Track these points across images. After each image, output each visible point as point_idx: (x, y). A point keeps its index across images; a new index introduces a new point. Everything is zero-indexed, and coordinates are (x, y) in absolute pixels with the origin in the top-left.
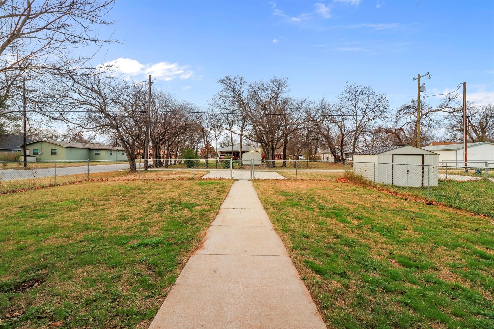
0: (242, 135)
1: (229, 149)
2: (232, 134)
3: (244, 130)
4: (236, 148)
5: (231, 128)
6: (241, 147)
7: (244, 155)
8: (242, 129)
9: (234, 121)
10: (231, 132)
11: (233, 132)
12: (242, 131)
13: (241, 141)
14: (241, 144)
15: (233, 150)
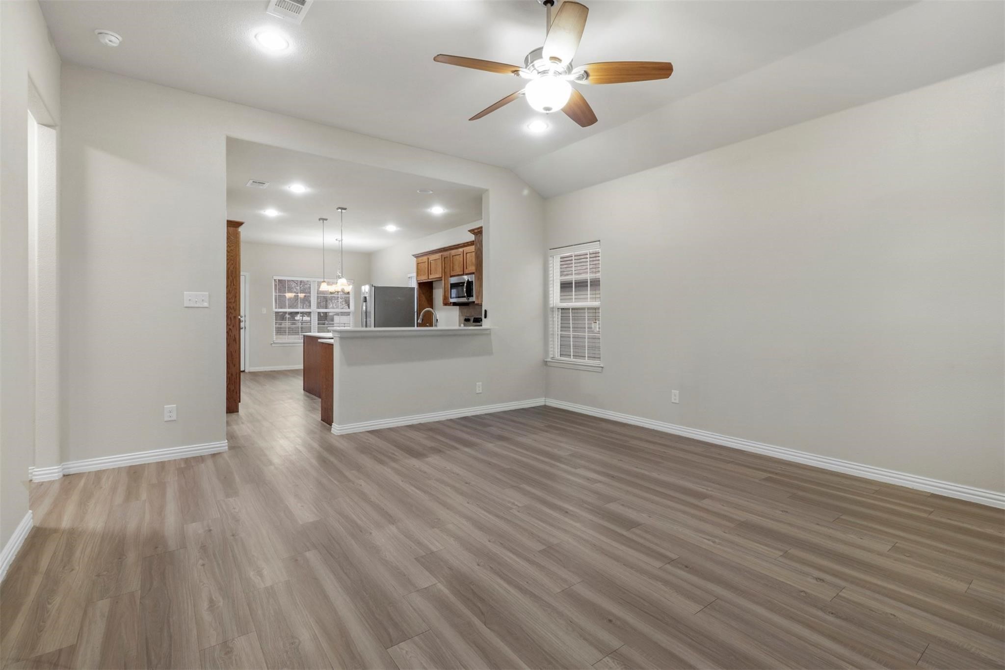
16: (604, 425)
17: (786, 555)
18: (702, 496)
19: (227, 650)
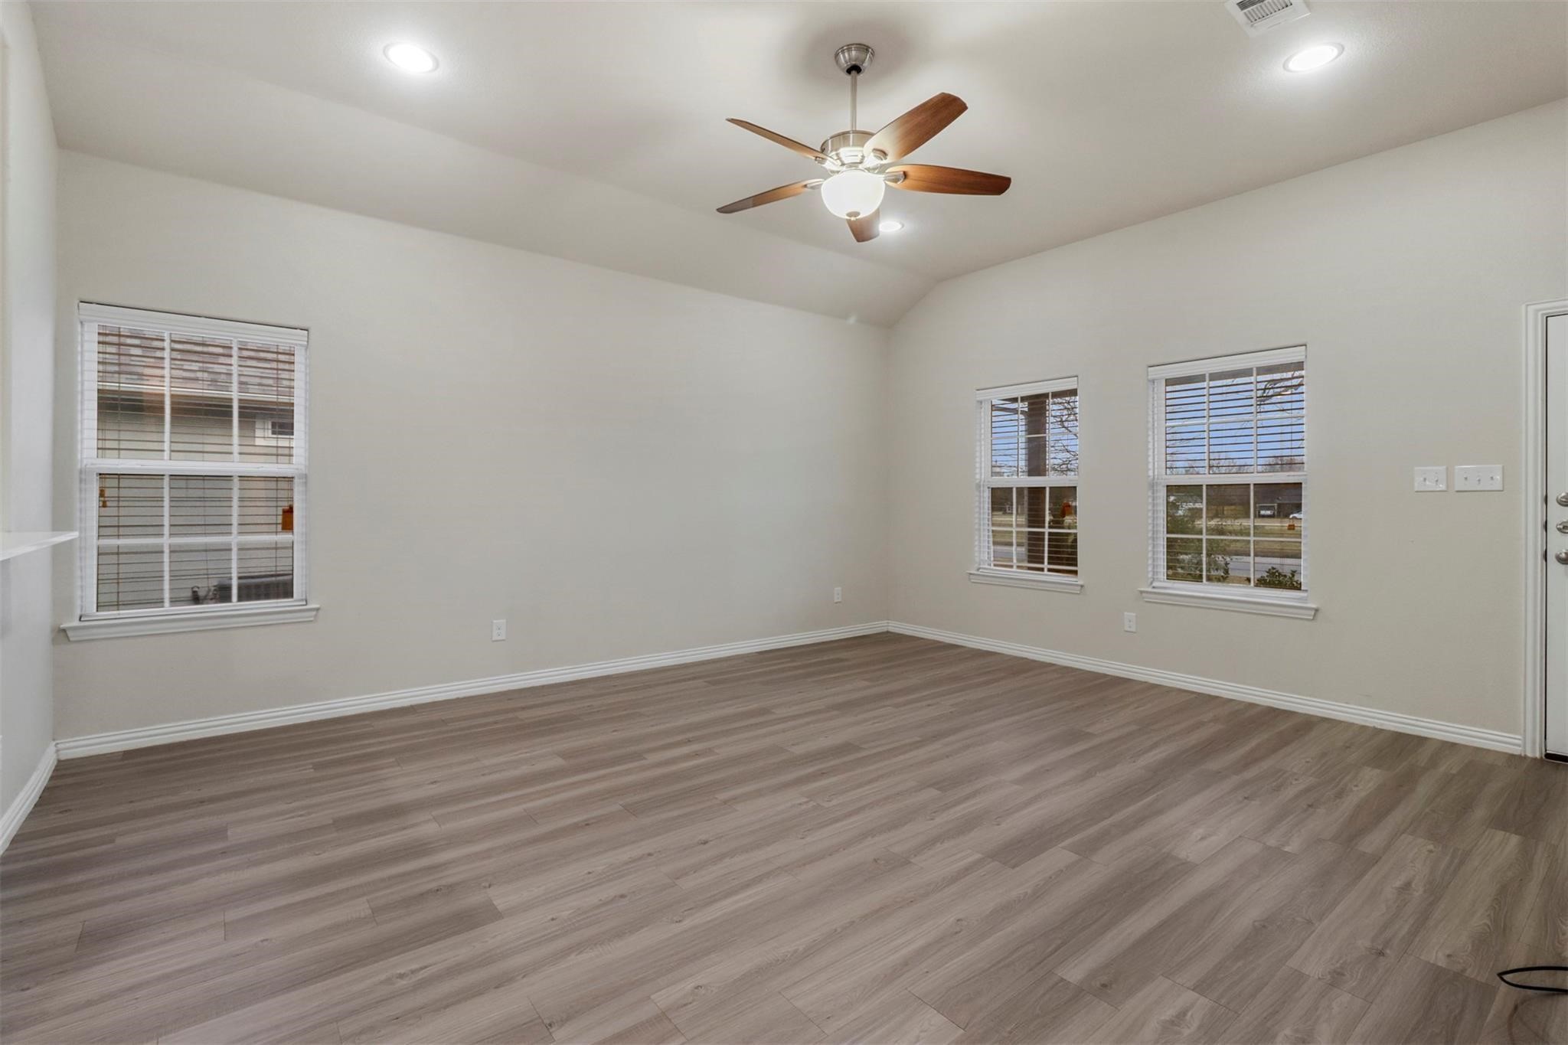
16: (380, 724)
17: (897, 706)
18: (764, 711)
19: (1336, 976)
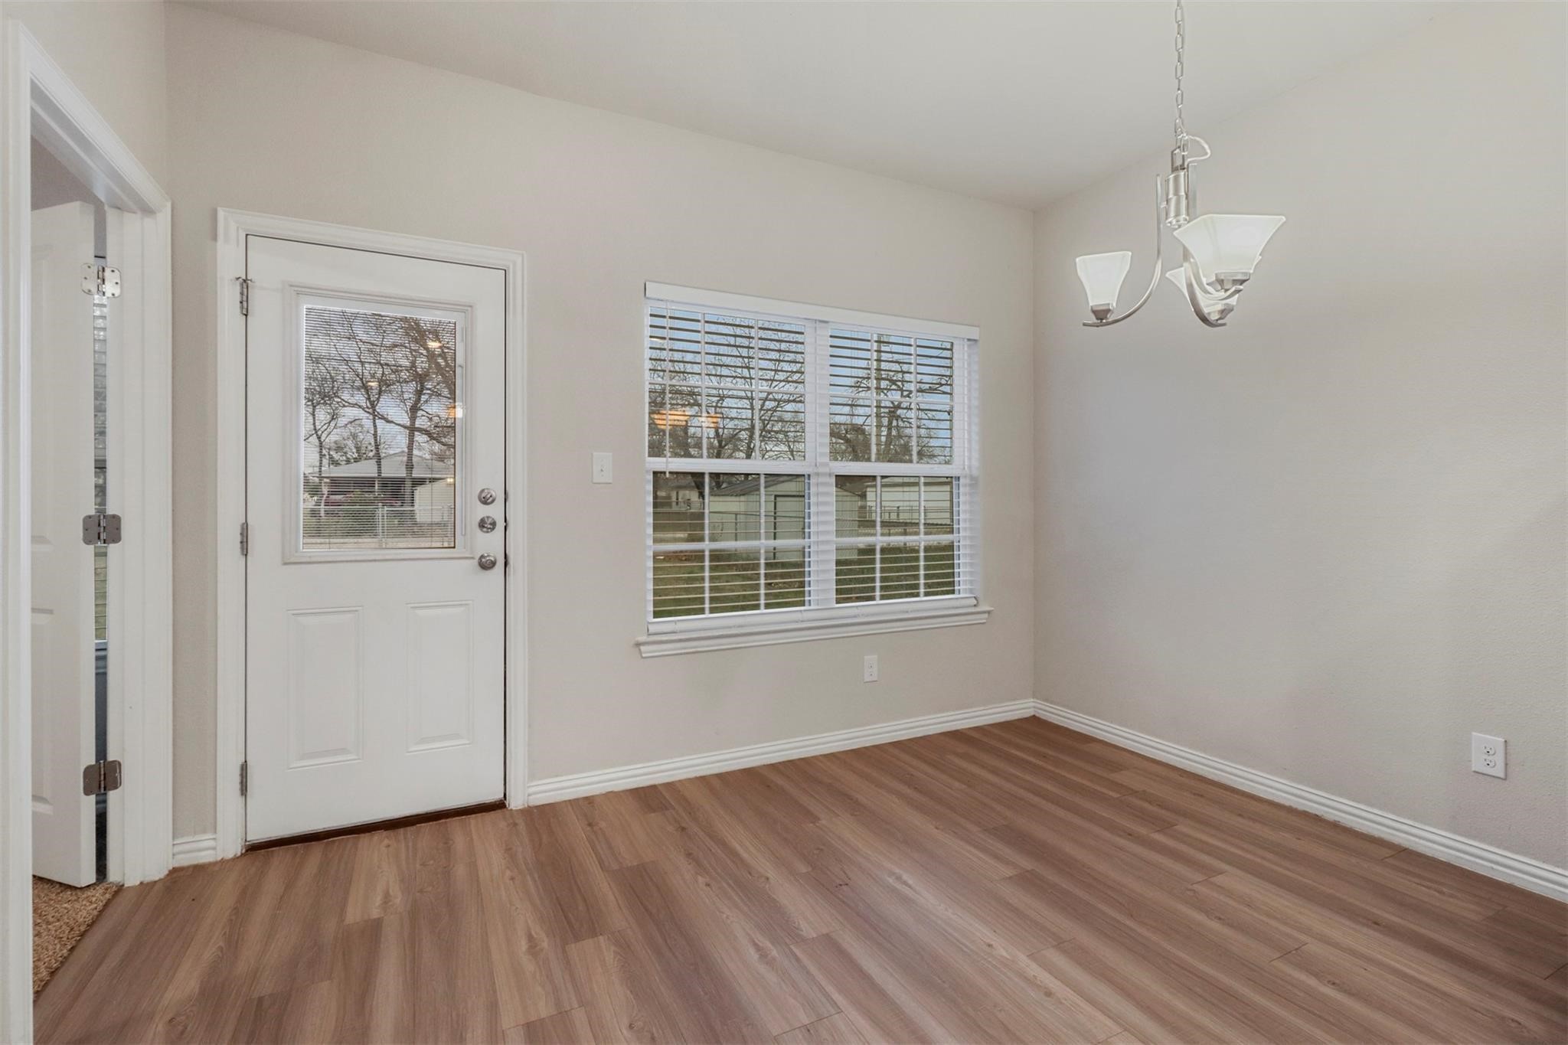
0: (412, 430)
1: (366, 469)
2: (380, 423)
3: (420, 413)
4: (393, 469)
5: (373, 406)
6: (410, 466)
7: (420, 492)
8: (414, 410)
9: (385, 384)
10: (375, 415)
11: (383, 418)
12: (413, 418)
13: (410, 447)
14: (410, 455)
15: (379, 472)
